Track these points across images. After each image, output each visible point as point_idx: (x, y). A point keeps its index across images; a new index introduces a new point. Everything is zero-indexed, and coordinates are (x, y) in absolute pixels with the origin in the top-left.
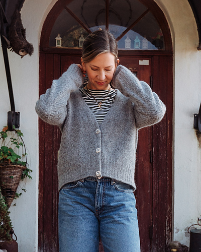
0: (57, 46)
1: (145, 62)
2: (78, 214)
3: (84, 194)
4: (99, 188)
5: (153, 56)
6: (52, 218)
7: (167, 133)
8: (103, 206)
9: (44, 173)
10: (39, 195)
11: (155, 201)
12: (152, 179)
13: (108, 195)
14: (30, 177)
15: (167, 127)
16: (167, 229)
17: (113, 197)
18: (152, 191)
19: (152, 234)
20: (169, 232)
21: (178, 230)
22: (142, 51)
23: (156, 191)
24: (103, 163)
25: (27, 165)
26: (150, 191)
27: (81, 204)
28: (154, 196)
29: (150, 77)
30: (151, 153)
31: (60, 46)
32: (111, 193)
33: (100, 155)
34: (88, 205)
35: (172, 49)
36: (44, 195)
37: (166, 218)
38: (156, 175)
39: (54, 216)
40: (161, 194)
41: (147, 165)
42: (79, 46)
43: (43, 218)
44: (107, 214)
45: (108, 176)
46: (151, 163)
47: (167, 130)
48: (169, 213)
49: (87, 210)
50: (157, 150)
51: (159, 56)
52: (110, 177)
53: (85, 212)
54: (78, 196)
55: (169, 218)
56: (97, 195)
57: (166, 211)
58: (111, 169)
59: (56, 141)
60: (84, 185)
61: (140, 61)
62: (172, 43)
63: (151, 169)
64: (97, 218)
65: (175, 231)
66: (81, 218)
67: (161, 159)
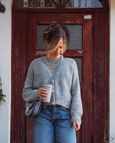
0: (25, 6)
1: (88, 17)
2: (44, 123)
3: (47, 113)
4: (55, 109)
5: (94, 12)
6: (21, 130)
7: (104, 68)
8: (57, 119)
9: (15, 98)
10: (11, 113)
11: (96, 117)
12: (93, 101)
13: (60, 113)
14: (4, 100)
15: (104, 63)
16: (105, 138)
17: (62, 114)
18: (93, 110)
19: (94, 142)
20: (106, 140)
21: (113, 139)
22: (86, 8)
23: (96, 111)
24: (56, 98)
25: (2, 92)
26: (92, 110)
27: (45, 118)
28: (95, 114)
29: (93, 28)
30: (93, 83)
31: (27, 6)
32: (61, 112)
33: (54, 93)
34: (49, 119)
35: (109, 6)
36: (15, 114)
37: (104, 130)
38: (97, 99)
39: (22, 128)
40: (100, 112)
41: (90, 91)
42: (40, 6)
43: (14, 130)
44: (59, 124)
45: (58, 104)
46: (93, 90)
47: (104, 66)
48: (106, 126)
49: (48, 121)
50: (97, 81)
51: (99, 12)
52: (60, 104)
53: (47, 122)
54: (44, 114)
55: (106, 130)
56: (53, 113)
57: (104, 125)
58: (60, 101)
59: (23, 75)
60: (47, 108)
61: (85, 16)
62: (109, 2)
63: (93, 94)
64: (54, 125)
65: (110, 139)
66: (45, 125)
67: (100, 87)
